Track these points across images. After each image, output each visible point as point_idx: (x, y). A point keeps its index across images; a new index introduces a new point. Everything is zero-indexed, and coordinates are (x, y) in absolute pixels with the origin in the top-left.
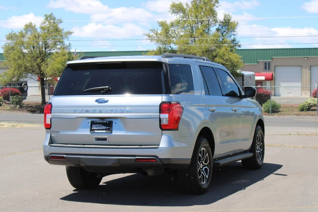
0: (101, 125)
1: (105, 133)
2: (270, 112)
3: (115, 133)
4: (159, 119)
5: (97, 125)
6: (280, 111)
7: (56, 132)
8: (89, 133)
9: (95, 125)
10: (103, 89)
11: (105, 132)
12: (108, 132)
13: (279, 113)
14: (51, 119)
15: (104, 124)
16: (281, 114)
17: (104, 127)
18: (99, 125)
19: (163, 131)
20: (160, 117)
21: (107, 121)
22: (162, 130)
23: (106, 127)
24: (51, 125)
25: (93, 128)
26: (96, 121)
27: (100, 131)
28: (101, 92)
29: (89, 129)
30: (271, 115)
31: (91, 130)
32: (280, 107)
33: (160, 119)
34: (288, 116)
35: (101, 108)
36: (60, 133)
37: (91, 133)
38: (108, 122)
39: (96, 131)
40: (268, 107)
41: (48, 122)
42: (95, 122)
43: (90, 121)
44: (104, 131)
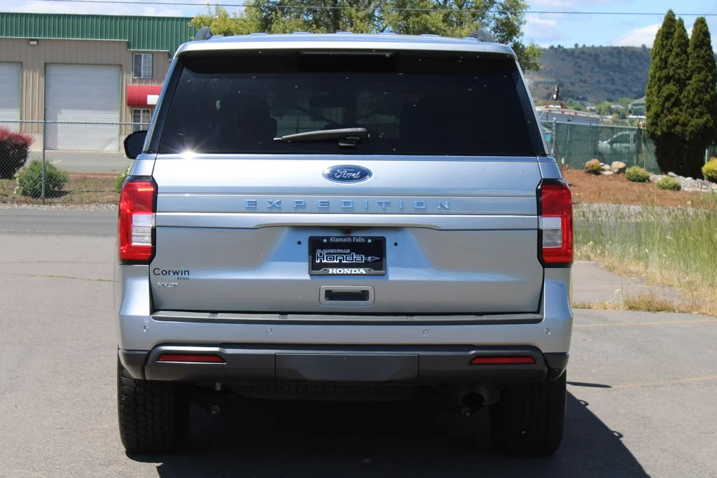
0: (348, 251)
1: (366, 277)
2: (43, 194)
3: (395, 274)
4: (536, 231)
5: (332, 251)
6: (66, 193)
7: (176, 273)
8: (308, 277)
9: (325, 251)
10: (343, 137)
11: (364, 272)
12: (373, 271)
13: (63, 198)
14: (154, 231)
15: (356, 248)
16: (71, 201)
17: (358, 258)
18: (339, 251)
19: (545, 269)
20: (540, 227)
21: (367, 238)
22: (544, 267)
23: (367, 256)
24: (153, 250)
25: (318, 261)
26: (328, 238)
27: (347, 271)
28: (341, 144)
29: (306, 265)
30: (44, 203)
31: (314, 267)
32: (65, 181)
33: (540, 232)
34: (93, 207)
35: (348, 198)
36: (191, 277)
37: (311, 275)
38: (370, 241)
39: (331, 271)
40: (32, 178)
41: (141, 239)
42: (325, 241)
43: (305, 237)
44: (362, 271)
